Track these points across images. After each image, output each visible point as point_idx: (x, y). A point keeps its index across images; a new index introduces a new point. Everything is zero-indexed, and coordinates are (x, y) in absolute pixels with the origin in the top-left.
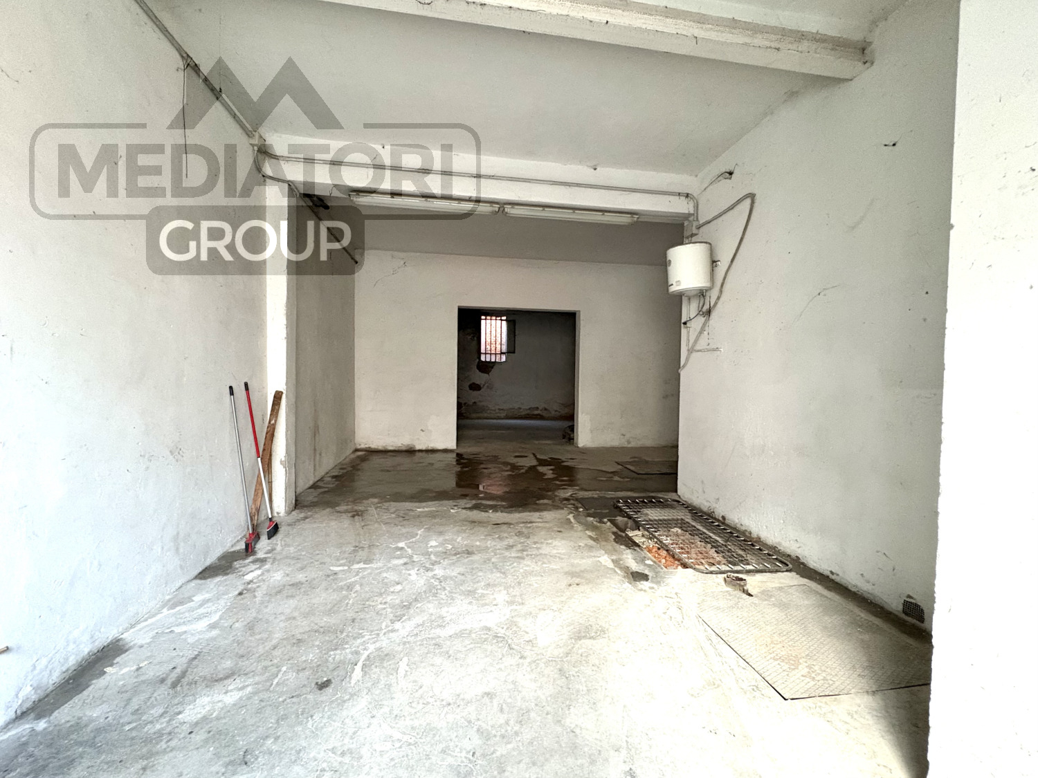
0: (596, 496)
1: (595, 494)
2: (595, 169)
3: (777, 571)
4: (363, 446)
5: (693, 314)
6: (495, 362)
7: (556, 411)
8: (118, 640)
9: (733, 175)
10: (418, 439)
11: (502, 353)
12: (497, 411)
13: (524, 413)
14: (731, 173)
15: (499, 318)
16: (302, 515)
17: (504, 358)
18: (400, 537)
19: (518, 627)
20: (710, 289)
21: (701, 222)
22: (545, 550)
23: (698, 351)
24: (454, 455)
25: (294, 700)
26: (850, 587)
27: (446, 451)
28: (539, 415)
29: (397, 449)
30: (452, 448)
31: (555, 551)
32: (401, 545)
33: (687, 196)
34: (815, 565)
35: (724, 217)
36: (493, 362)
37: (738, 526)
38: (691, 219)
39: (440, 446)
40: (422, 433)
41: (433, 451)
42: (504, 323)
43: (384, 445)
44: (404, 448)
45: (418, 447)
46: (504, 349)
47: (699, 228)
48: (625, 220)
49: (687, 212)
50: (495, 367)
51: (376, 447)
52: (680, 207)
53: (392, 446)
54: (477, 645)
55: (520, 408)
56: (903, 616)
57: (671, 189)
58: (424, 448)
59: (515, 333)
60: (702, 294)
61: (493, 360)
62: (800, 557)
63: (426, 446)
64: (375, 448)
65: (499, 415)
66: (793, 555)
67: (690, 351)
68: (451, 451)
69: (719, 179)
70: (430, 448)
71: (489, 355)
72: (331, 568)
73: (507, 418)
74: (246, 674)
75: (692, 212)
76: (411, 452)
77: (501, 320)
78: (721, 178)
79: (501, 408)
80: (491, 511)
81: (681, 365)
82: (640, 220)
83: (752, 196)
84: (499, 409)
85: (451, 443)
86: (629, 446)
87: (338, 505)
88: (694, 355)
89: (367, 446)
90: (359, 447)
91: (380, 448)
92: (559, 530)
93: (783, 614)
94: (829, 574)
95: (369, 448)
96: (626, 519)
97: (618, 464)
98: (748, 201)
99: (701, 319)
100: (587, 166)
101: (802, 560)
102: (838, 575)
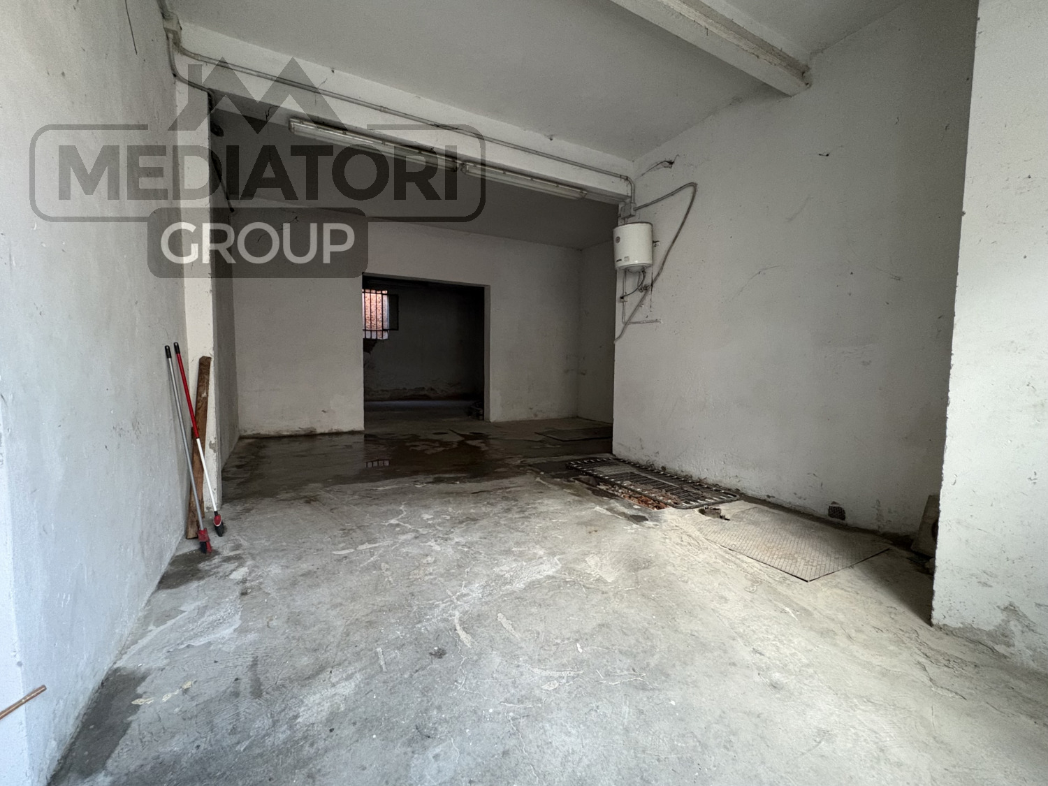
0: (545, 461)
1: (543, 460)
2: (551, 140)
3: (731, 501)
4: (249, 433)
5: (629, 290)
6: (376, 339)
7: (442, 391)
8: (117, 670)
9: (673, 165)
10: (319, 421)
11: (384, 330)
12: (380, 392)
13: (408, 394)
14: (671, 163)
15: (380, 292)
16: (239, 508)
17: (386, 336)
18: (386, 515)
19: (578, 571)
20: (651, 266)
21: (638, 205)
22: (542, 509)
23: (635, 323)
24: (362, 437)
25: (421, 673)
26: (784, 505)
27: (352, 433)
28: (425, 395)
29: (293, 434)
30: (359, 429)
31: (552, 509)
32: (393, 521)
33: (627, 179)
34: (754, 493)
35: (663, 202)
36: (374, 340)
37: (679, 472)
38: (628, 200)
39: (345, 428)
40: (324, 414)
41: (338, 434)
42: (385, 298)
43: (278, 430)
44: (303, 433)
45: (319, 431)
46: (386, 325)
47: (636, 209)
48: (575, 194)
49: (626, 194)
50: (376, 345)
51: (267, 433)
52: (621, 188)
53: (288, 431)
54: (556, 591)
55: (405, 389)
56: (830, 519)
57: (615, 170)
58: (327, 431)
59: (398, 309)
60: (643, 270)
61: (374, 337)
62: (740, 489)
63: (330, 429)
64: (264, 435)
65: (382, 396)
66: (733, 488)
67: (626, 324)
68: (359, 432)
69: (658, 166)
70: (334, 431)
71: (370, 332)
72: (334, 553)
73: (391, 399)
74: (339, 664)
75: (630, 195)
76: (311, 436)
77: (382, 294)
78: (660, 166)
79: (384, 389)
80: (458, 483)
81: (616, 337)
82: (586, 197)
83: (694, 185)
84: (383, 391)
85: (358, 423)
86: (537, 418)
87: (277, 494)
88: (630, 327)
89: (254, 432)
90: (244, 434)
91: (272, 434)
92: (539, 491)
93: (759, 529)
94: (766, 497)
95: (259, 434)
96: (588, 477)
97: (539, 434)
98: (690, 190)
99: (639, 295)
100: (545, 135)
101: (741, 491)
102: (774, 497)
